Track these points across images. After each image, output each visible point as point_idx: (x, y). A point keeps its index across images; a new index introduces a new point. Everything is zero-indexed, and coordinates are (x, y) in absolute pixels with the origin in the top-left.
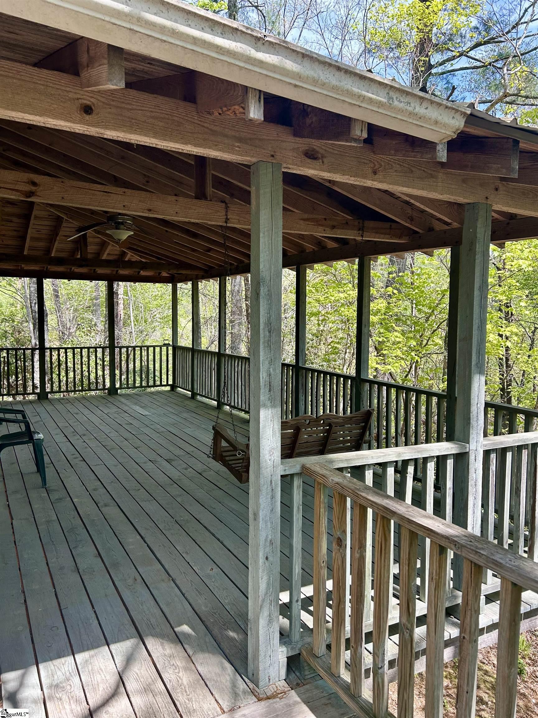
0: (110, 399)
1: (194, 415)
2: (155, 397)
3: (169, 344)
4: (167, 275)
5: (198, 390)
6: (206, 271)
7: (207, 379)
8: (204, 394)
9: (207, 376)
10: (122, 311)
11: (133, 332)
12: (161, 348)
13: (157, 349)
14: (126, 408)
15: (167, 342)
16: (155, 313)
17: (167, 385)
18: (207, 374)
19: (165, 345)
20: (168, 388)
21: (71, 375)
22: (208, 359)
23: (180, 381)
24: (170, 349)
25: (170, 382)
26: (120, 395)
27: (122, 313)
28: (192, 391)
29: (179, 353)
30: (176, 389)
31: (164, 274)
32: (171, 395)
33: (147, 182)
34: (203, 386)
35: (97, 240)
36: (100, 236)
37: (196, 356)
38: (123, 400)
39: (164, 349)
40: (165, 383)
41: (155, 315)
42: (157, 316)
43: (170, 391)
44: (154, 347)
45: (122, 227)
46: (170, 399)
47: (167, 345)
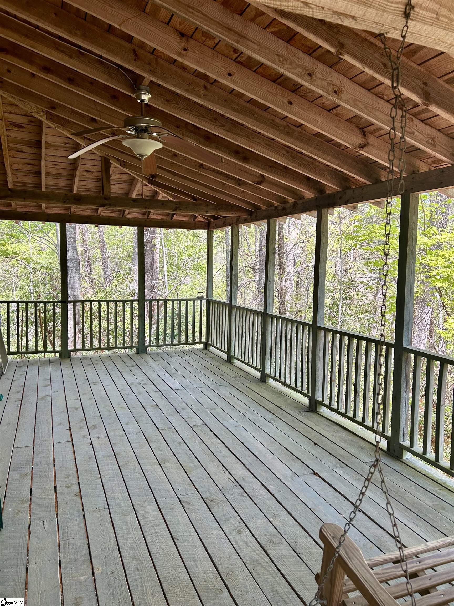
0: (138, 360)
1: (235, 392)
2: (187, 358)
3: (203, 297)
4: (203, 220)
5: (235, 352)
6: (250, 213)
7: (247, 342)
8: (243, 359)
9: (247, 339)
10: (158, 259)
11: (166, 281)
12: (194, 302)
13: (191, 303)
14: (153, 376)
15: (200, 295)
16: (187, 261)
17: (200, 342)
18: (247, 336)
19: (198, 298)
20: (202, 346)
21: (104, 324)
22: (249, 318)
23: (214, 339)
24: (204, 303)
25: (204, 339)
26: (149, 354)
27: (158, 261)
28: (229, 353)
29: (213, 308)
30: (209, 347)
31: (200, 219)
32: (204, 356)
33: (185, 50)
34: (242, 348)
35: (125, 177)
36: (127, 171)
37: (234, 313)
38: (151, 361)
39: (198, 302)
40: (198, 341)
41: (187, 263)
42: (189, 263)
43: (203, 349)
44: (187, 301)
45: (146, 135)
46: (203, 362)
47: (201, 299)
